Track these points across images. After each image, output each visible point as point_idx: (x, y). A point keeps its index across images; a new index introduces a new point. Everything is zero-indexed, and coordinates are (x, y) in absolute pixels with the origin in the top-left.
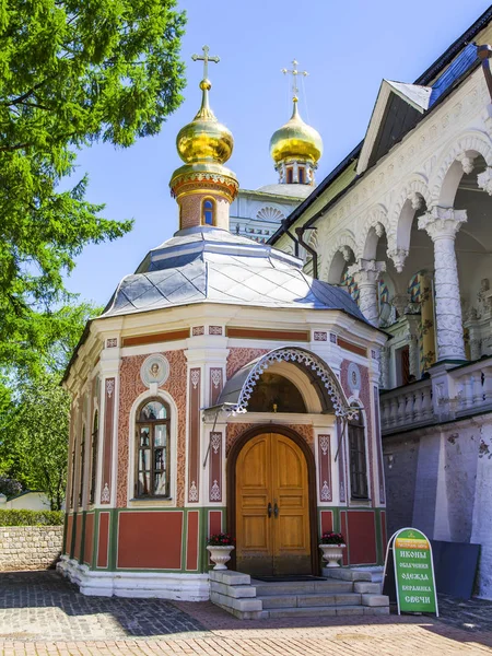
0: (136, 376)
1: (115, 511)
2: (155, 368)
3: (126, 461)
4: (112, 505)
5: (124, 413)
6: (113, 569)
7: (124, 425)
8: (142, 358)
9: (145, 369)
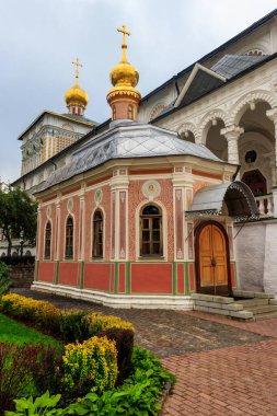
0: (139, 191)
1: (129, 263)
2: (151, 188)
3: (134, 236)
4: (127, 260)
5: (132, 210)
6: (128, 293)
7: (132, 218)
8: (142, 182)
9: (145, 188)
